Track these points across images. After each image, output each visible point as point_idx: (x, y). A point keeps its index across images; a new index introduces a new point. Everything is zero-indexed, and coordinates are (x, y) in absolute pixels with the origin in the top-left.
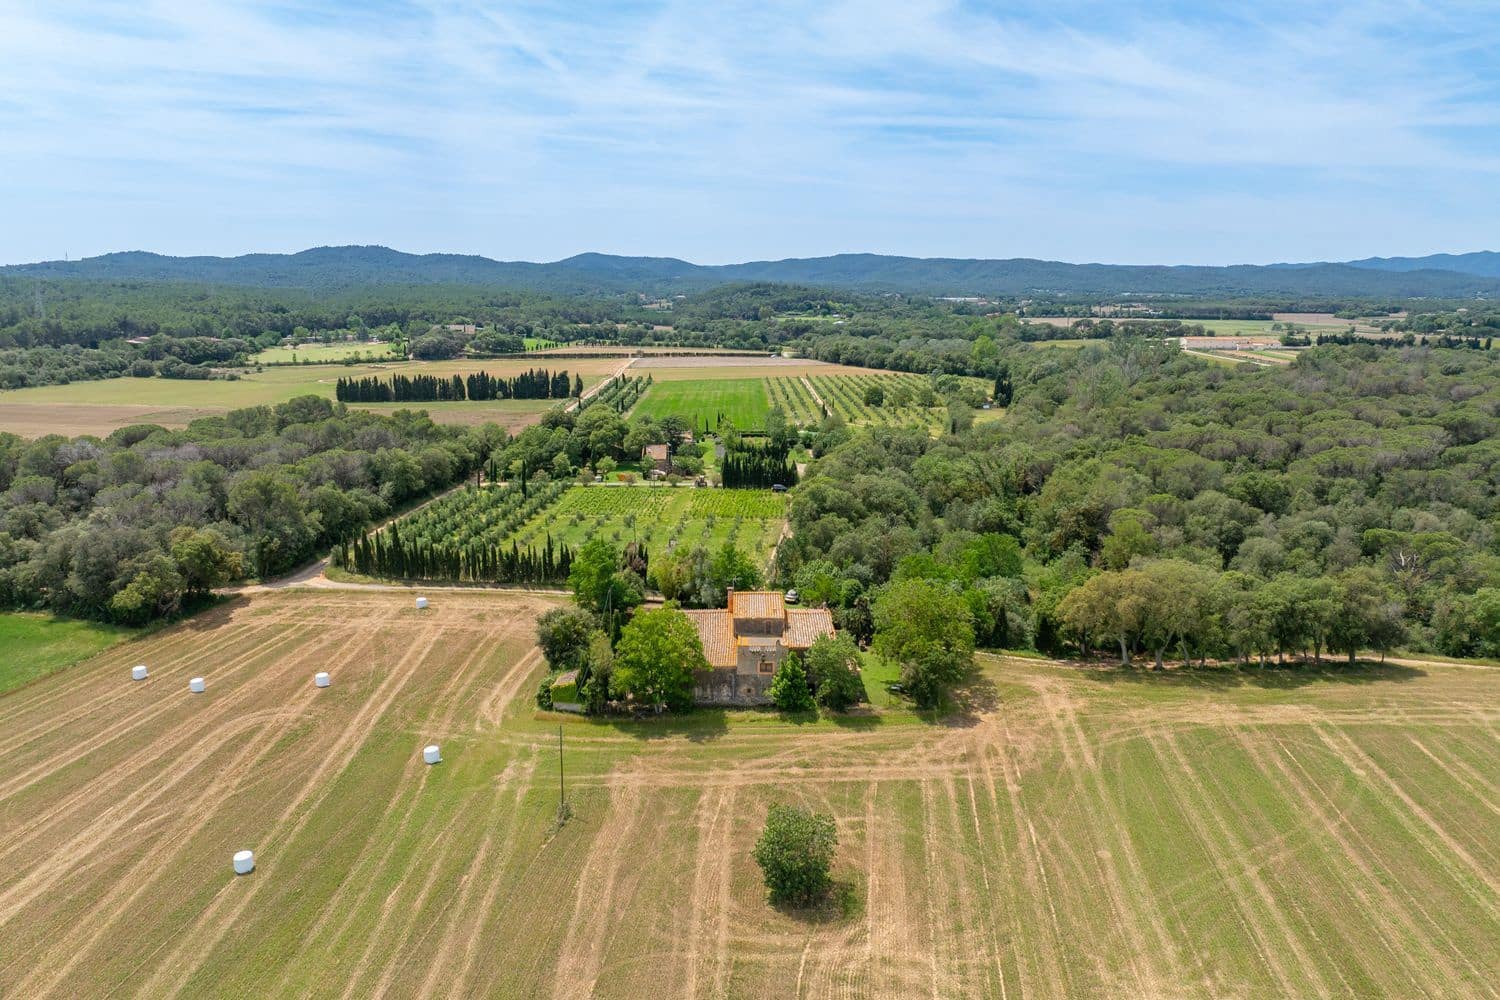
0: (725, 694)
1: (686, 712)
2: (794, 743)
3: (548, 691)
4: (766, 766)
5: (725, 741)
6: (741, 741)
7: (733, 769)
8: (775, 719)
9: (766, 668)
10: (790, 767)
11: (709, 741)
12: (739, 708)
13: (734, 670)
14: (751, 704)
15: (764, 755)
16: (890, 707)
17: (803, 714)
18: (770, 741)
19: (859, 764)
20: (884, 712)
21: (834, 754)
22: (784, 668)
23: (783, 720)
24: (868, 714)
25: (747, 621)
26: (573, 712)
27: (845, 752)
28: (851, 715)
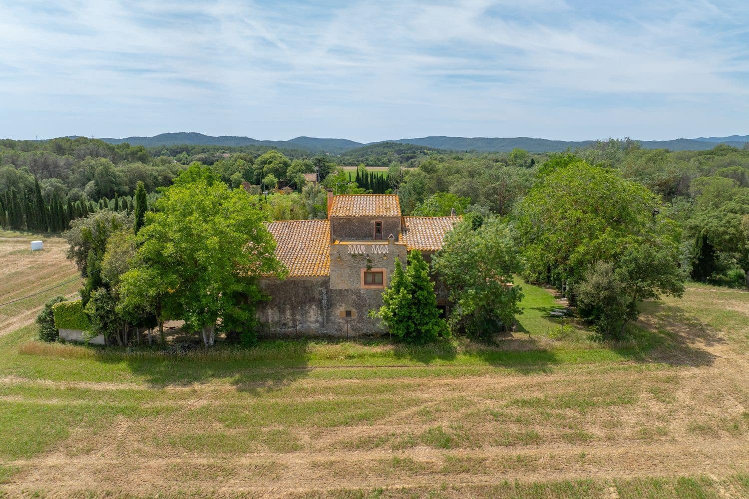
0: (312, 318)
1: (250, 344)
2: (418, 394)
3: (51, 313)
4: (366, 444)
5: (299, 390)
6: (326, 391)
7: (295, 449)
8: (384, 355)
9: (373, 278)
10: (413, 445)
11: (270, 390)
12: (332, 339)
13: (325, 282)
14: (351, 333)
15: (363, 419)
16: (562, 336)
17: (431, 346)
18: (378, 391)
19: (553, 439)
20: (557, 344)
21: (497, 417)
22: (401, 274)
23: (398, 355)
24: (531, 346)
25: (349, 220)
26: (76, 343)
27: (516, 411)
28: (505, 347)
